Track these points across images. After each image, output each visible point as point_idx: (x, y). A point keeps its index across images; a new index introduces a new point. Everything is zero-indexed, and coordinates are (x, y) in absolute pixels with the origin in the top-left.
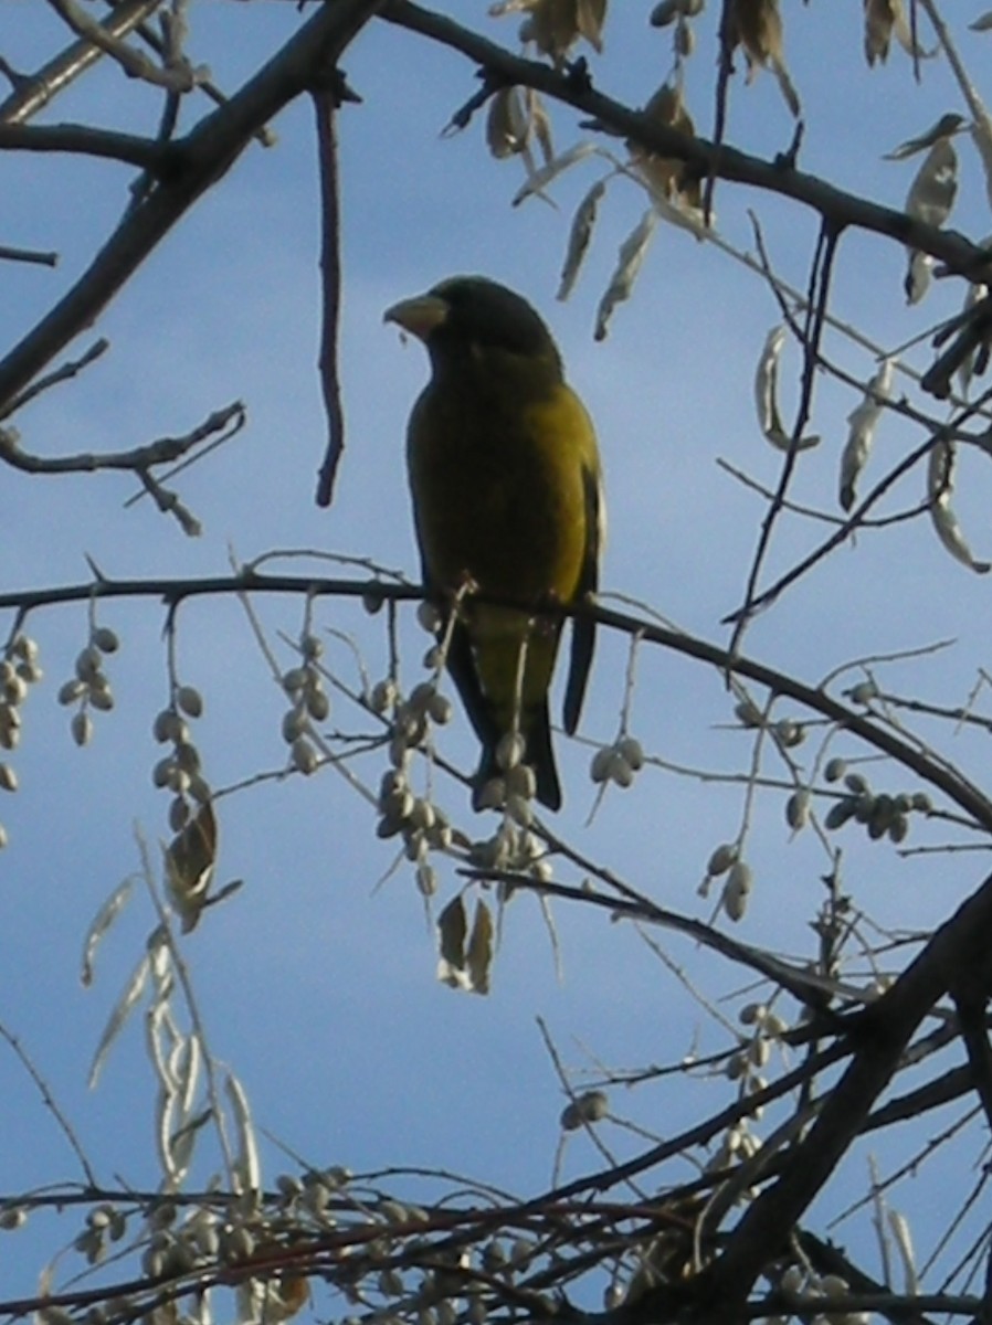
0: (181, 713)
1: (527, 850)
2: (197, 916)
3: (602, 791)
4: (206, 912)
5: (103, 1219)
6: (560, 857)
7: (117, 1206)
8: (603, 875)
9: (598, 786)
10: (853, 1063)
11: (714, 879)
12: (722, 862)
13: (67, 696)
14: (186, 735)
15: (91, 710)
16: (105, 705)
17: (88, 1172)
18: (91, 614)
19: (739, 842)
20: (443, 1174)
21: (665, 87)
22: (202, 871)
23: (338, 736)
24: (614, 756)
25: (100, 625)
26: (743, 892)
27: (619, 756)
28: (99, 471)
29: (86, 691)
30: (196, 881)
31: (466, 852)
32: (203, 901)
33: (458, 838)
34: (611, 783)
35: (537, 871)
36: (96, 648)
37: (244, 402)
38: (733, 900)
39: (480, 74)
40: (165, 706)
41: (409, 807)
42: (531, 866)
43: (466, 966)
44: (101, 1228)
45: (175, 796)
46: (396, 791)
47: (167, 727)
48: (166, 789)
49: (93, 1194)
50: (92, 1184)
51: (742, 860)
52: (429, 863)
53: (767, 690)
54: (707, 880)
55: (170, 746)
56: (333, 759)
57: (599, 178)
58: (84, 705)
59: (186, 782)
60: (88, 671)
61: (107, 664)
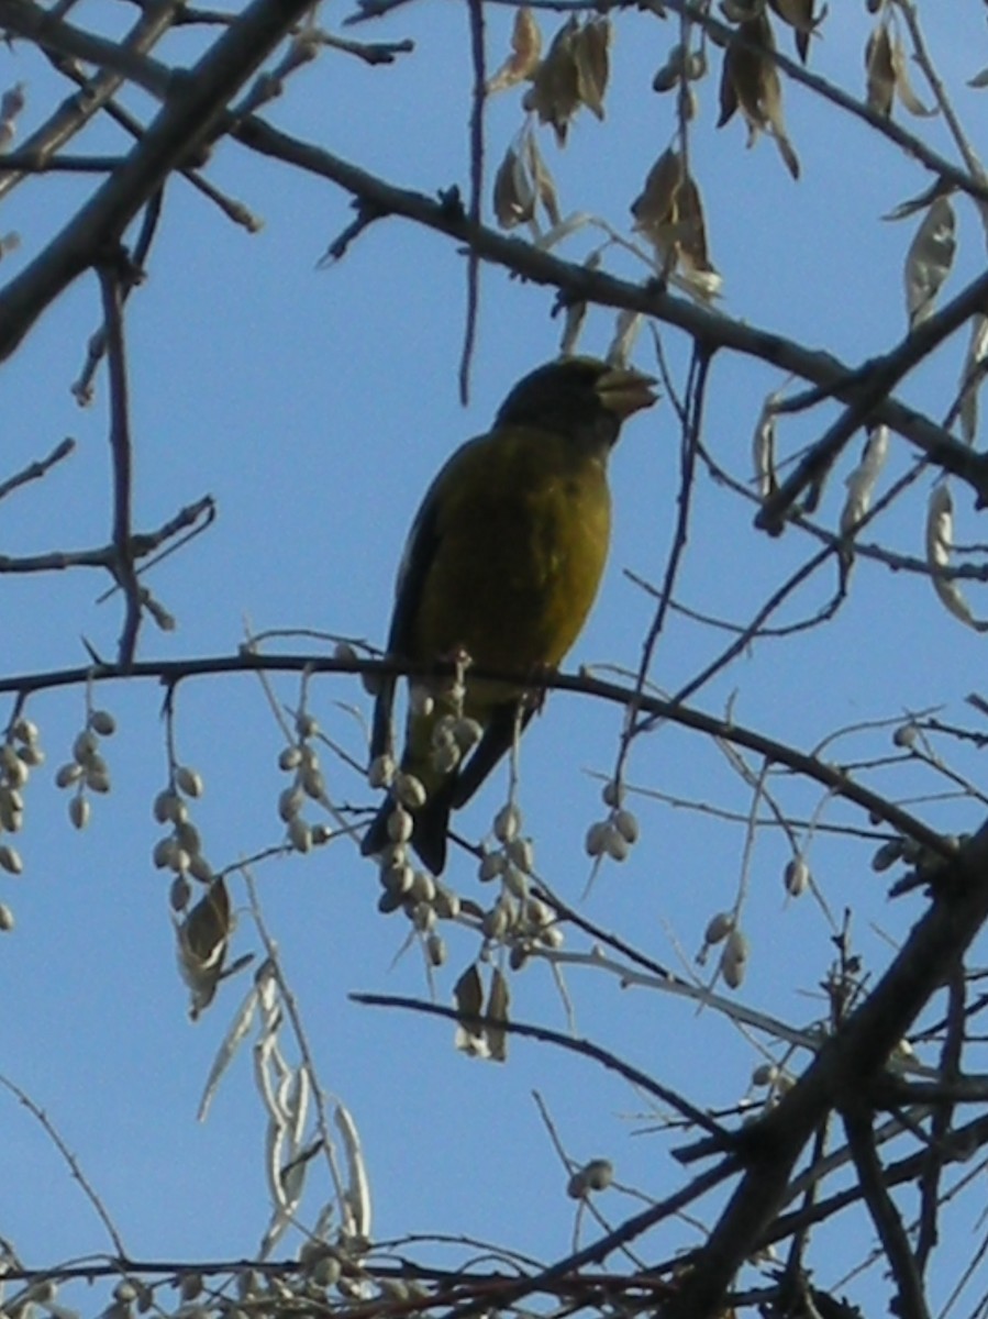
0: (180, 793)
1: (536, 916)
2: (214, 989)
3: (597, 862)
4: (221, 985)
5: (129, 1291)
6: (568, 924)
7: (146, 1278)
8: (611, 941)
9: (593, 860)
10: (745, 1179)
11: (712, 948)
12: (717, 931)
13: (63, 780)
14: (184, 814)
15: (87, 791)
16: (103, 788)
17: (117, 1245)
18: (88, 696)
19: (736, 909)
20: (464, 1240)
21: (669, 152)
22: (215, 945)
23: (348, 809)
24: (609, 829)
25: (97, 708)
26: (740, 959)
27: (614, 828)
28: (71, 569)
29: (83, 774)
30: (209, 955)
31: (478, 920)
32: (217, 973)
33: (467, 906)
34: (606, 856)
35: (548, 940)
36: (93, 730)
37: (213, 497)
38: (731, 968)
39: (355, 205)
40: (165, 786)
41: (409, 881)
42: (542, 933)
43: (484, 1034)
44: (128, 1300)
45: (175, 876)
46: (396, 866)
47: (166, 807)
48: (167, 870)
49: (123, 1265)
50: (121, 1254)
51: (739, 928)
52: (437, 934)
53: (761, 758)
54: (705, 948)
55: (170, 826)
57: (594, 248)
58: (81, 788)
59: (186, 861)
60: (85, 754)
61: (103, 746)
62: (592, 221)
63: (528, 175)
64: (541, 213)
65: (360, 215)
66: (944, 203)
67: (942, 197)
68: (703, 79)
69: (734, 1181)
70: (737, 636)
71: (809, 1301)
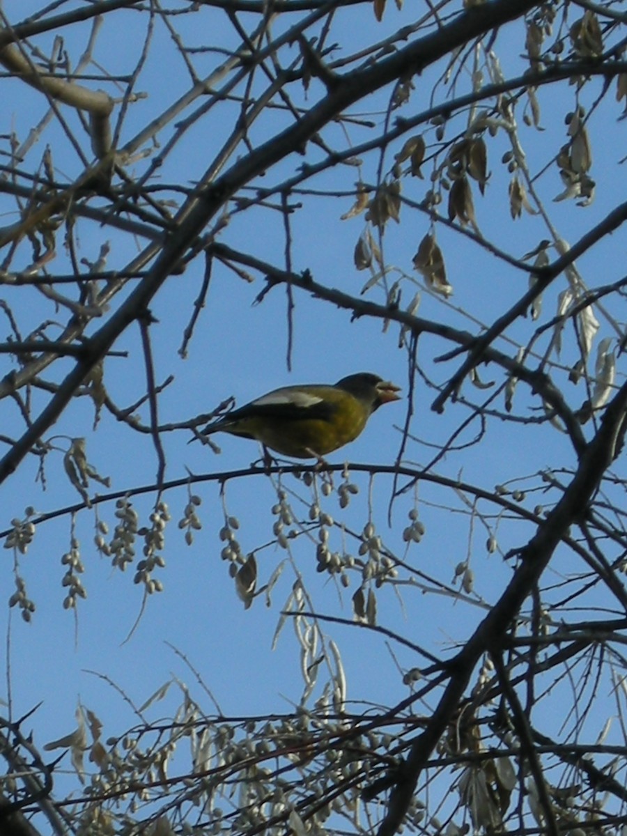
0: (230, 528)
1: (386, 564)
2: (251, 602)
3: (408, 545)
4: (254, 599)
5: (224, 730)
6: (400, 567)
7: (232, 724)
8: (418, 573)
9: (407, 543)
10: (451, 681)
11: (458, 577)
12: (460, 570)
13: (181, 526)
14: (233, 537)
15: (192, 529)
16: (198, 527)
17: (219, 710)
18: (189, 489)
19: (467, 560)
20: (363, 702)
21: (427, 235)
22: (251, 582)
23: (304, 523)
24: (412, 530)
25: (193, 494)
26: (470, 581)
27: (414, 529)
28: (175, 430)
29: (189, 522)
30: (249, 587)
31: (362, 568)
32: (252, 595)
33: (357, 561)
34: (412, 541)
35: (391, 574)
36: (192, 504)
37: (234, 397)
38: (466, 584)
39: (266, 279)
40: (223, 526)
41: (329, 558)
42: (389, 572)
43: (366, 616)
44: (224, 734)
45: (231, 563)
46: (323, 552)
47: (225, 534)
48: (227, 561)
49: (221, 719)
50: (221, 714)
51: (469, 568)
52: (345, 573)
53: (474, 496)
54: (455, 577)
55: (227, 542)
56: (305, 531)
57: (396, 281)
58: (189, 528)
59: (235, 556)
60: (190, 514)
62: (394, 269)
63: (368, 248)
64: (375, 264)
65: (269, 283)
66: (543, 252)
67: (542, 251)
68: (440, 204)
69: (446, 682)
70: (440, 451)
71: (509, 721)
